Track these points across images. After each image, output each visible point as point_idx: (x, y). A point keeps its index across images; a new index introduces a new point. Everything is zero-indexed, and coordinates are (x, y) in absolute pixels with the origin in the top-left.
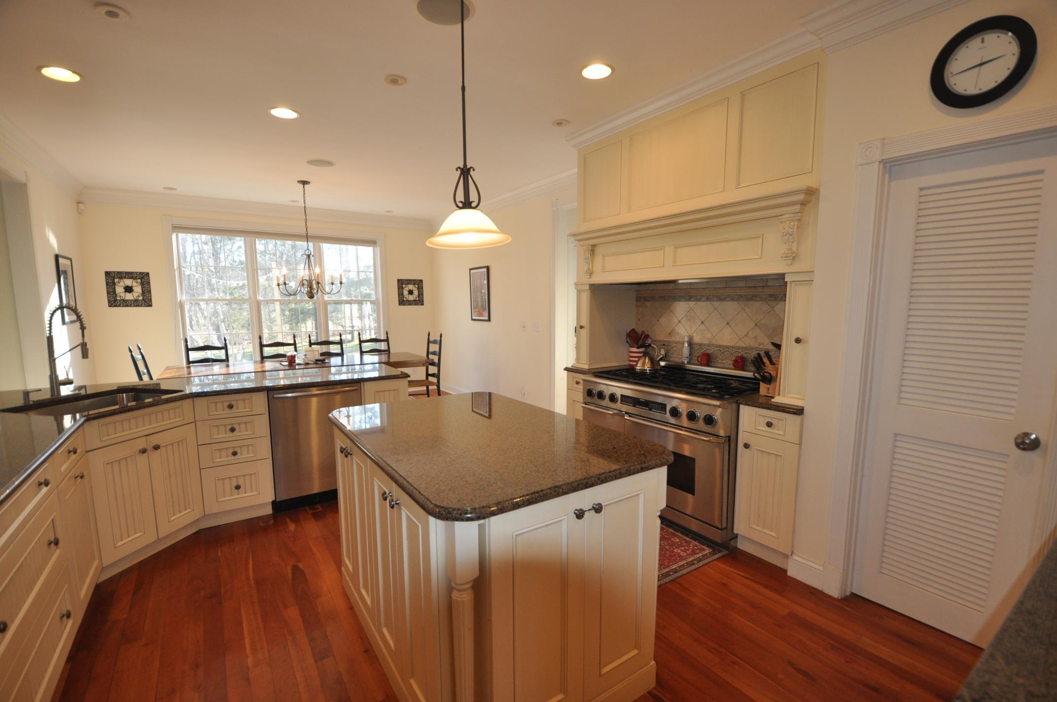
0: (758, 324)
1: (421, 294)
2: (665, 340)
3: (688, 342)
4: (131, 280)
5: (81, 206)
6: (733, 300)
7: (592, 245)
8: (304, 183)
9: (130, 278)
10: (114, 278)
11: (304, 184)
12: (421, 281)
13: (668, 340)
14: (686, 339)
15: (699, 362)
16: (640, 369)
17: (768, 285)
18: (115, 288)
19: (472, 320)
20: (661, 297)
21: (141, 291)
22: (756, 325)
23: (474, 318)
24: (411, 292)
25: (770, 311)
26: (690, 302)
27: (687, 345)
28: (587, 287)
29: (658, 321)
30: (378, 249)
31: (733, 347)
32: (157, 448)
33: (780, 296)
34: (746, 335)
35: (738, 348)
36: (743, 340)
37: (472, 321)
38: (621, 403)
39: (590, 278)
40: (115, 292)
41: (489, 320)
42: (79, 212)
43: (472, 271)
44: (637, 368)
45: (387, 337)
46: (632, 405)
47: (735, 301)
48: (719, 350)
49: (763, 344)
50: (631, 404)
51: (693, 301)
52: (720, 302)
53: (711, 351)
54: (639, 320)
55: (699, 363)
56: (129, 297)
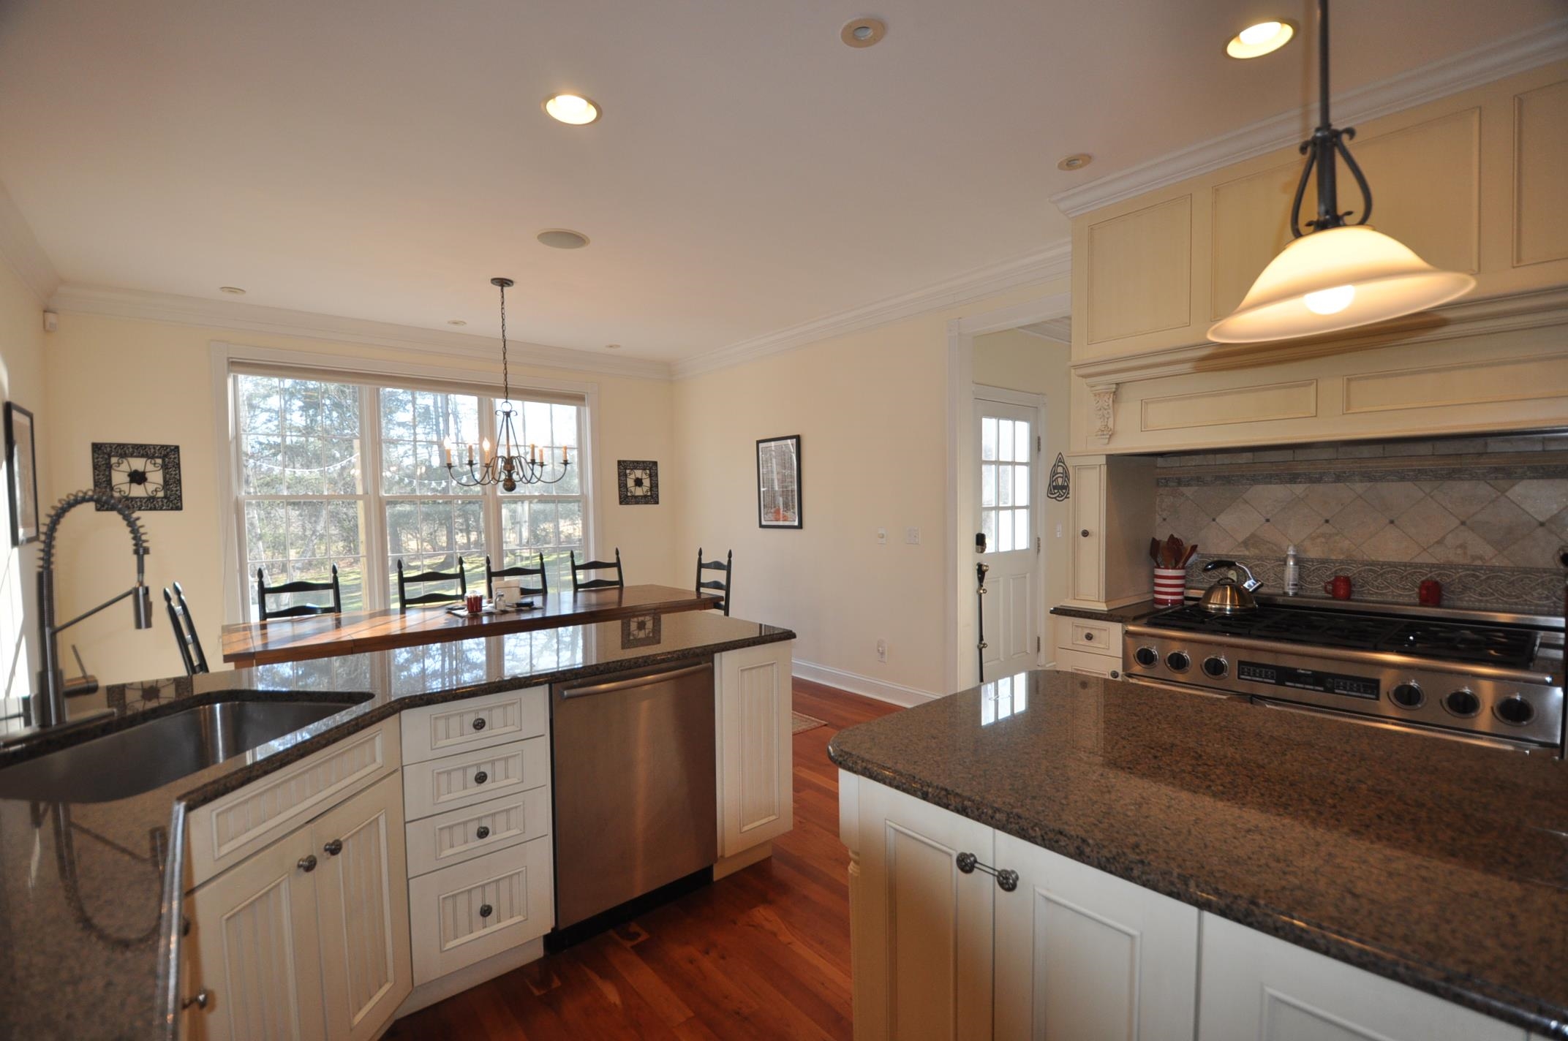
0: (1468, 522)
1: (654, 486)
2: (1231, 553)
3: (1295, 557)
4: (143, 460)
5: (51, 318)
6: (1402, 479)
7: (1117, 384)
8: (503, 283)
9: (142, 456)
10: (110, 457)
11: (502, 286)
12: (655, 463)
13: (1240, 553)
14: (1291, 552)
15: (1326, 591)
16: (1215, 609)
17: (1489, 451)
18: (110, 475)
19: (761, 526)
20: (1217, 478)
21: (161, 481)
22: (1463, 523)
23: (764, 523)
24: (639, 482)
25: (1497, 497)
26: (1295, 486)
27: (1292, 563)
28: (1103, 460)
29: (1214, 520)
30: (587, 411)
31: (1405, 565)
32: (335, 849)
33: (1519, 471)
34: (1440, 542)
35: (1421, 566)
36: (1430, 551)
37: (761, 529)
38: (1239, 678)
39: (1108, 444)
40: (109, 481)
41: (800, 526)
42: (46, 329)
43: (761, 445)
44: (1210, 606)
45: (618, 559)
46: (1273, 681)
47: (1408, 480)
48: (1370, 570)
49: (1481, 558)
50: (1272, 678)
51: (1300, 482)
52: (1369, 484)
53: (1352, 572)
54: (1165, 520)
55: (1330, 596)
56: (138, 491)
